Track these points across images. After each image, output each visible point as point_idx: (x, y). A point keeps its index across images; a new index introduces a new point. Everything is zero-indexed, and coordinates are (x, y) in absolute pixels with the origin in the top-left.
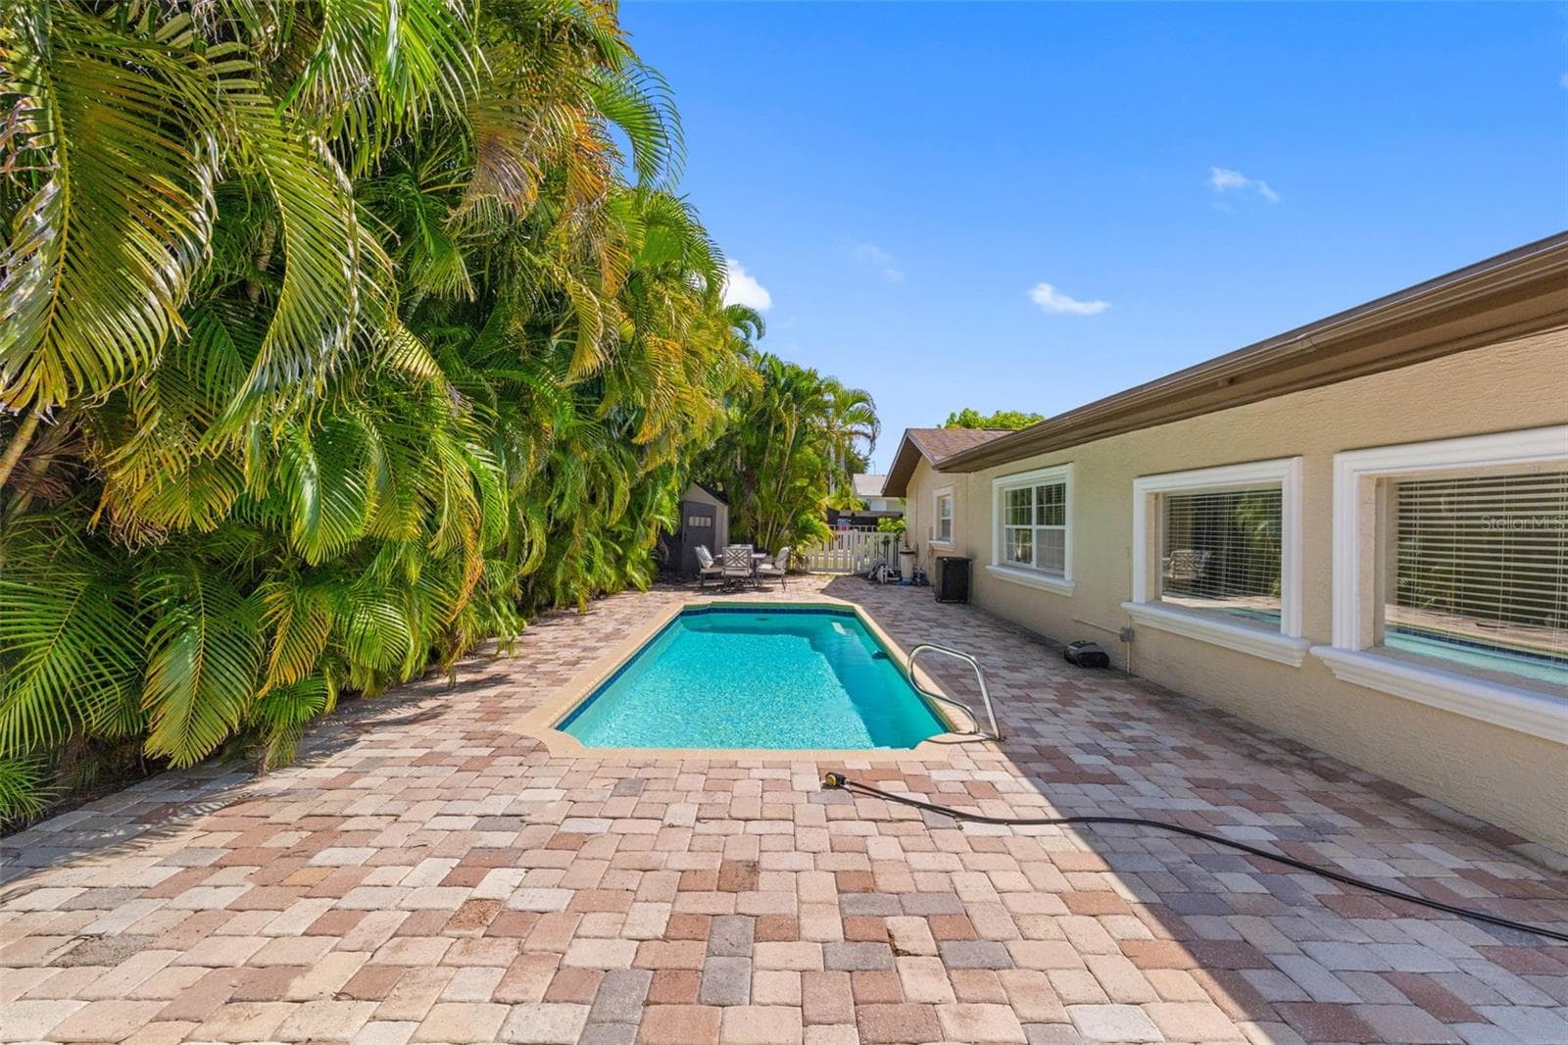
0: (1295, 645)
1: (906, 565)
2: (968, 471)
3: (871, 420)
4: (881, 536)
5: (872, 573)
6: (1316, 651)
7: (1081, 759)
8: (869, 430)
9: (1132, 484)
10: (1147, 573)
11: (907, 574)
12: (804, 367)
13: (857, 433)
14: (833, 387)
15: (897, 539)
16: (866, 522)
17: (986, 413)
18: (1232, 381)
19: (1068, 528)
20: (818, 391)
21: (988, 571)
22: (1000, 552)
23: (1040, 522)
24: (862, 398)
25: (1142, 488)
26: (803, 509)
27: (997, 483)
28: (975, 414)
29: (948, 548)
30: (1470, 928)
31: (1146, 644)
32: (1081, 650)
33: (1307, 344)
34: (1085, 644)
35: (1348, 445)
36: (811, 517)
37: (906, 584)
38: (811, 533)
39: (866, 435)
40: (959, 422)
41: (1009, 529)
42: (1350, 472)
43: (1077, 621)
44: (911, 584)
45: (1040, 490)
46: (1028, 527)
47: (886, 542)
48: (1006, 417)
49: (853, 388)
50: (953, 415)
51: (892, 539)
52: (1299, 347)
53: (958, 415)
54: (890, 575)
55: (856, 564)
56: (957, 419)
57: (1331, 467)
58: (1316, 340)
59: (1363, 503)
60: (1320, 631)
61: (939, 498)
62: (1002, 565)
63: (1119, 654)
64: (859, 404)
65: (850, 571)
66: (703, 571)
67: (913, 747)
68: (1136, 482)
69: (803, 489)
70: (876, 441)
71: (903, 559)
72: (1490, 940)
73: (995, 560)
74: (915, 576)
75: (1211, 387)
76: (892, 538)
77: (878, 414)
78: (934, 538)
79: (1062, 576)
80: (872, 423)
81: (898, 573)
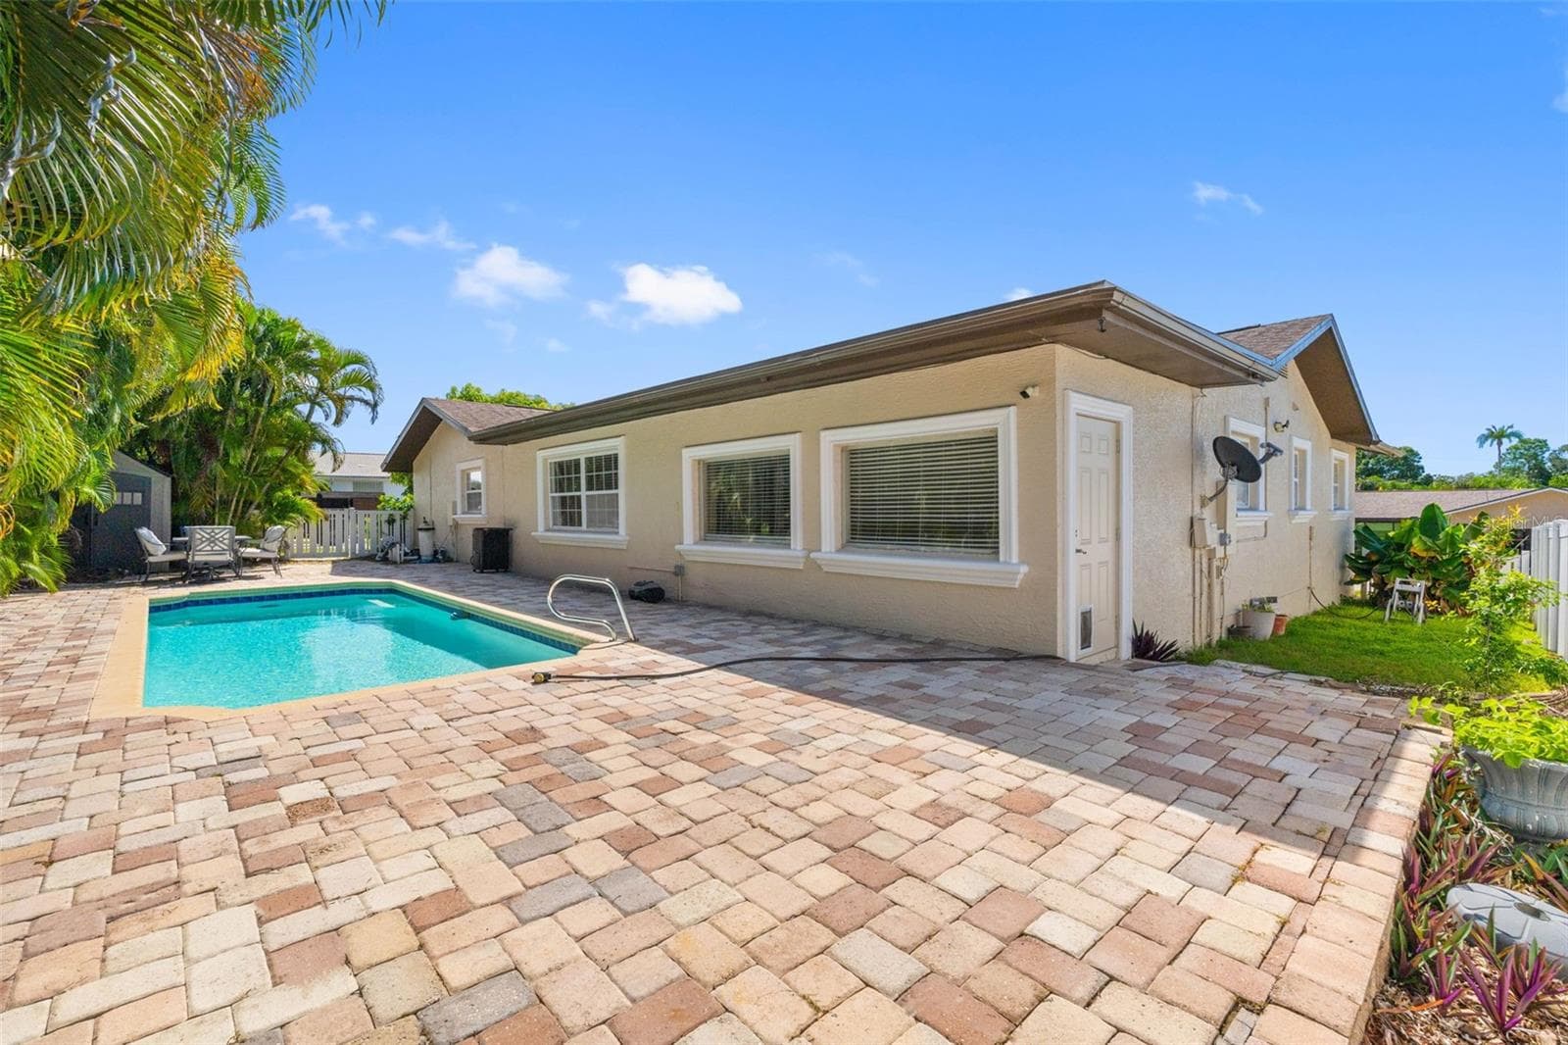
0: (800, 554)
1: (425, 543)
2: (505, 444)
3: (371, 386)
4: (385, 516)
5: (380, 554)
6: (812, 555)
7: (695, 642)
8: (368, 396)
9: (681, 454)
10: (694, 519)
11: (426, 549)
12: (283, 315)
13: (352, 398)
14: (321, 344)
15: (404, 518)
16: (363, 499)
17: (490, 390)
18: (769, 379)
19: (621, 491)
20: (304, 345)
21: (533, 538)
22: (546, 519)
23: (590, 488)
24: (358, 360)
25: (689, 456)
26: (280, 486)
27: (541, 454)
28: (478, 390)
29: (482, 518)
30: (909, 665)
31: (695, 575)
32: (644, 588)
33: (817, 360)
34: (645, 583)
35: (828, 426)
36: (289, 492)
37: (428, 562)
38: (293, 512)
39: (366, 403)
40: (460, 398)
41: (553, 498)
42: (830, 441)
43: (632, 568)
44: (432, 562)
45: (589, 460)
46: (578, 493)
47: (391, 521)
48: (511, 395)
49: (346, 347)
50: (454, 390)
51: (397, 518)
52: (811, 361)
53: (460, 390)
54: (406, 554)
55: (354, 548)
56: (458, 394)
57: (819, 440)
58: (822, 358)
59: (835, 461)
60: (813, 543)
61: (463, 471)
62: (548, 530)
63: (670, 585)
64: (356, 366)
65: (346, 554)
66: (151, 559)
67: (575, 653)
68: (684, 451)
69: (281, 460)
70: (379, 409)
71: (422, 535)
72: (916, 667)
73: (541, 528)
74: (436, 552)
75: (757, 381)
76: (397, 515)
77: (379, 379)
78: (459, 512)
79: (617, 533)
80: (373, 390)
81: (416, 551)
